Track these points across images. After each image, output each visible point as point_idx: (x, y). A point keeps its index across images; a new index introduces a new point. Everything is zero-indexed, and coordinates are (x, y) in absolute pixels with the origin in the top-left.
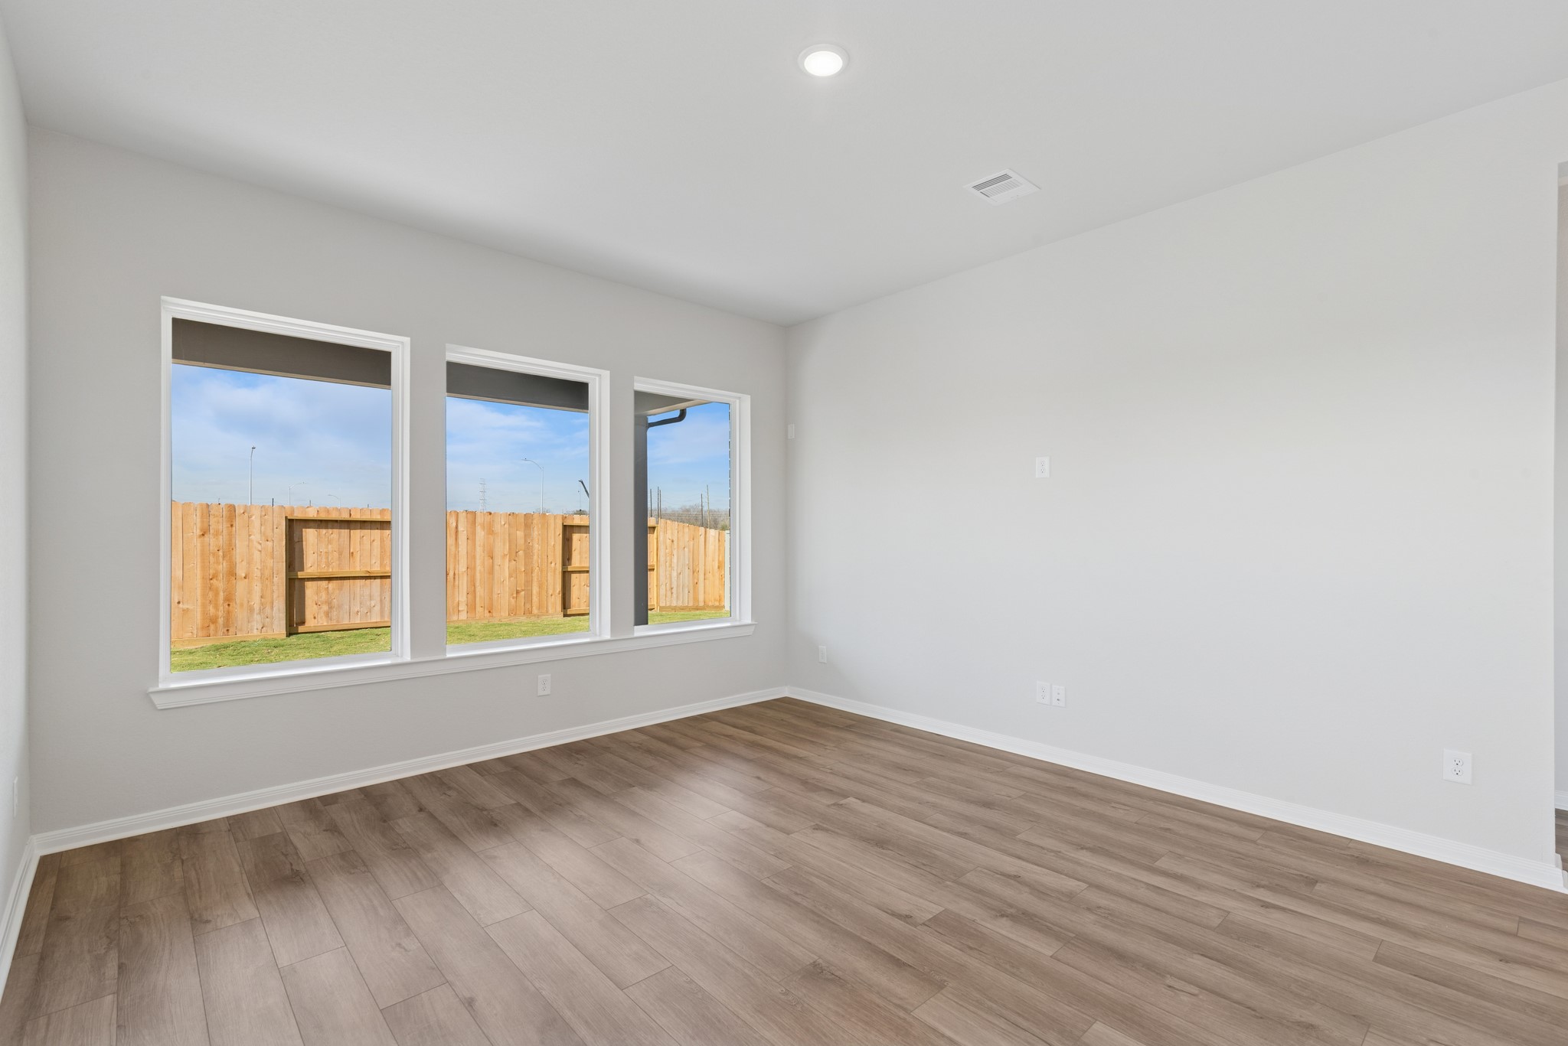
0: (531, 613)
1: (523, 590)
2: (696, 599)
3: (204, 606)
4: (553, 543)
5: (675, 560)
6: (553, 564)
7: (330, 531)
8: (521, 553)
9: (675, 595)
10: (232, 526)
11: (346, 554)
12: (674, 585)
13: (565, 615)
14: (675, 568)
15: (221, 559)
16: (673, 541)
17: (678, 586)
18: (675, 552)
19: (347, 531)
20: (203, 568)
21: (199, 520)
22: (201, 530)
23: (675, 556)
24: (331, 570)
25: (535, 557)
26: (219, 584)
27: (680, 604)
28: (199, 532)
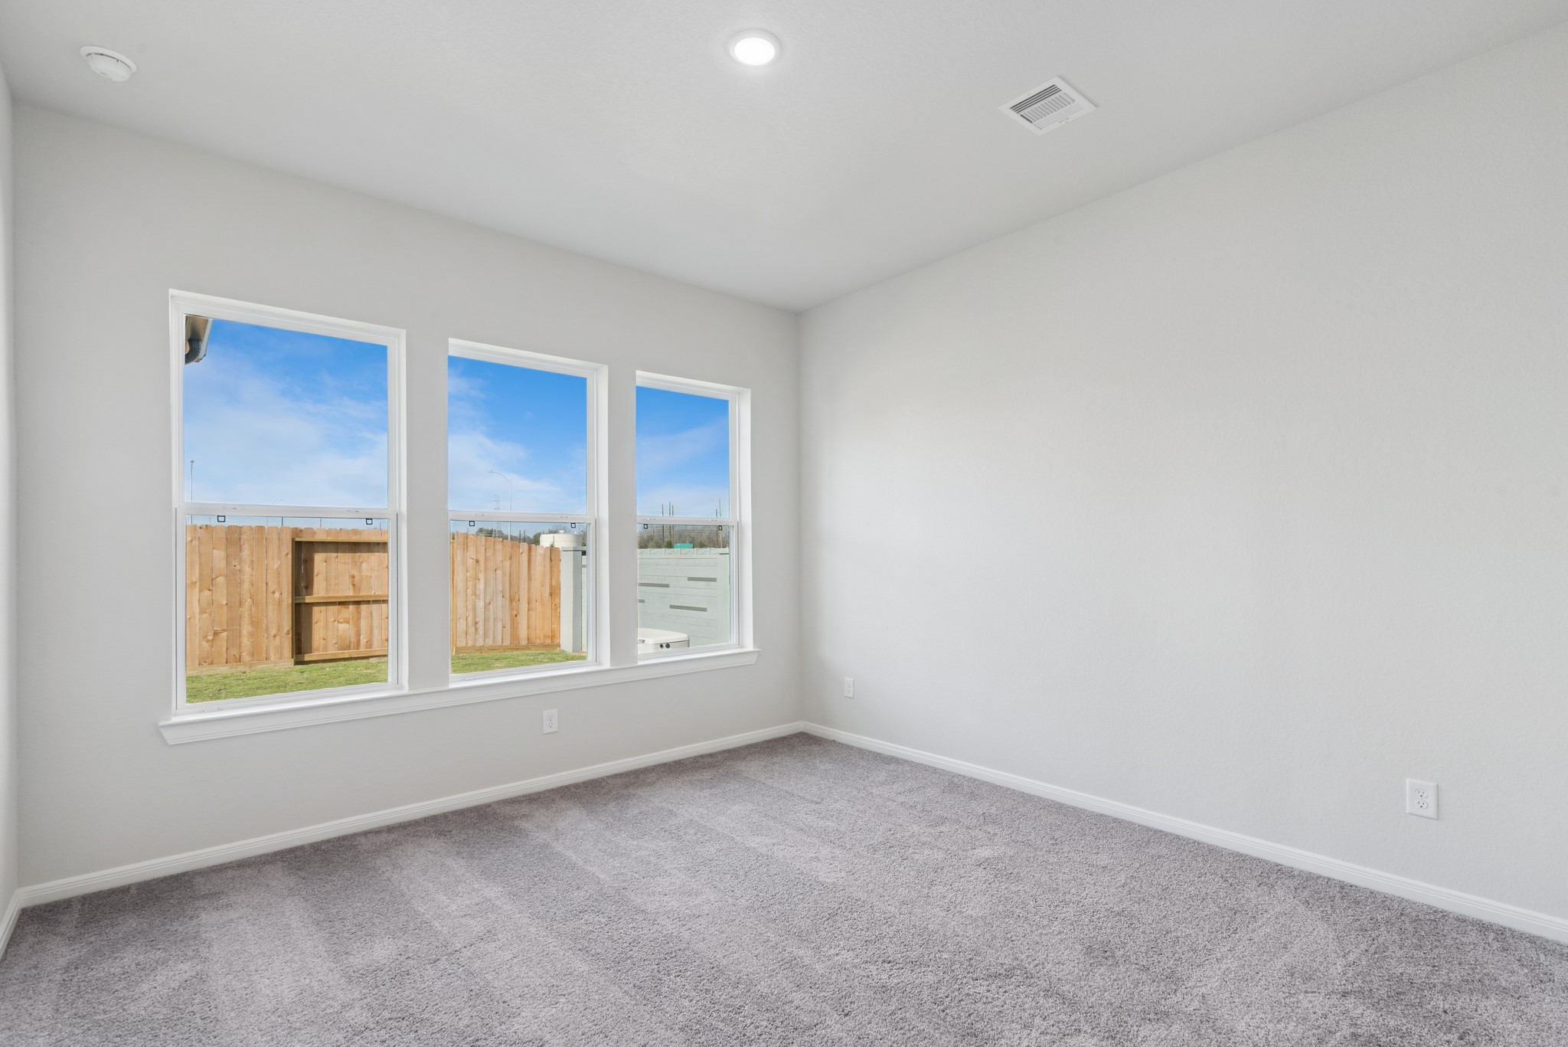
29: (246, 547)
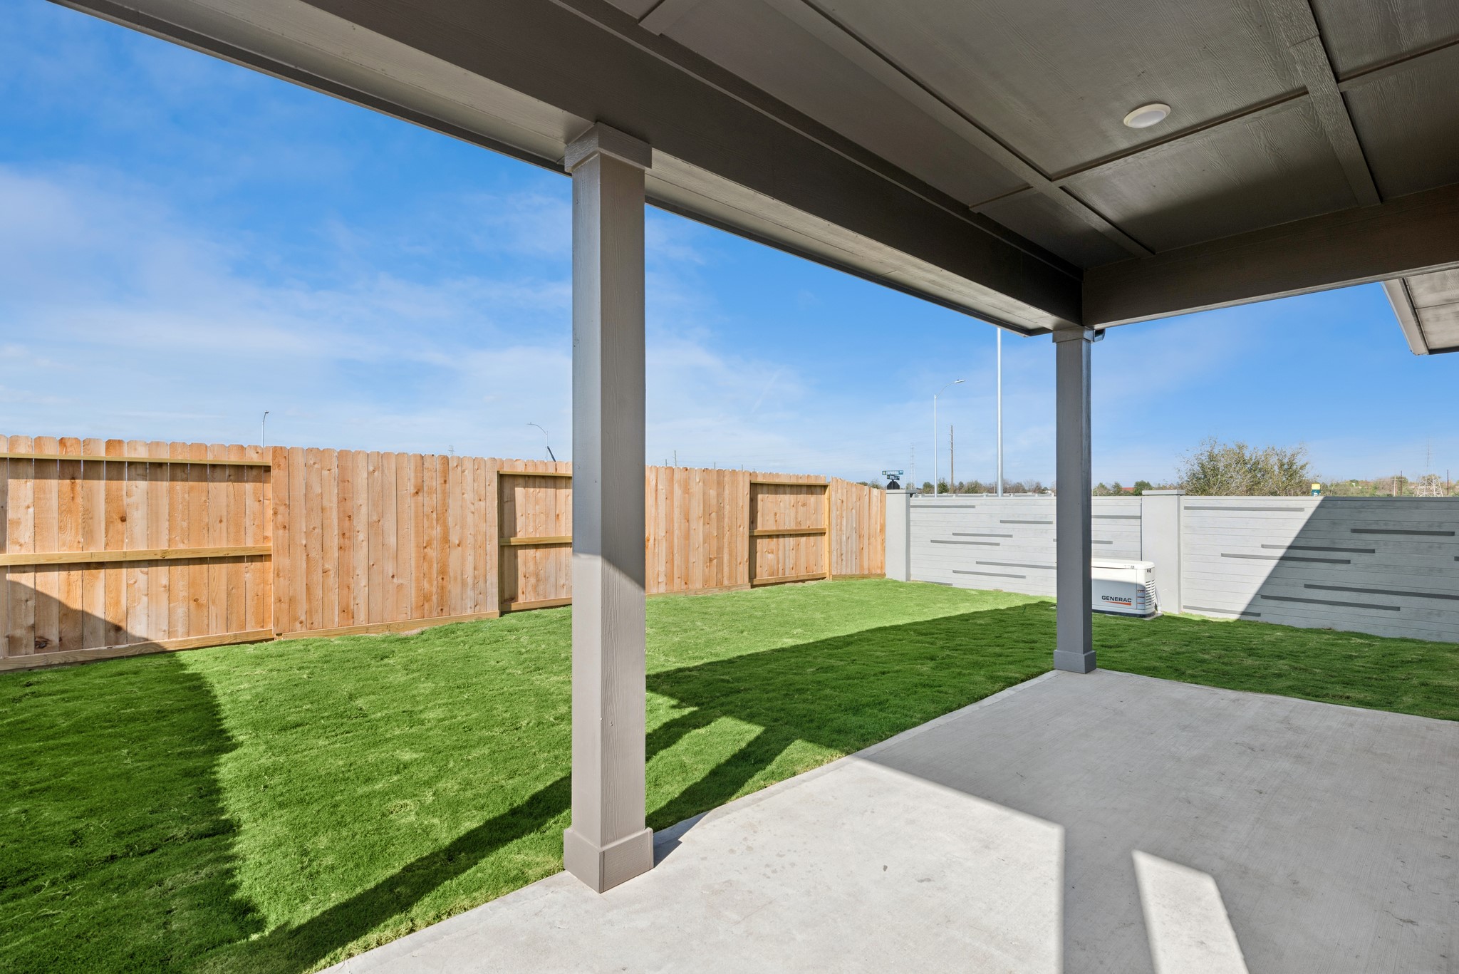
0: (722, 584)
1: (715, 558)
2: (862, 567)
3: (418, 580)
4: (741, 504)
5: (844, 523)
6: (741, 528)
7: (538, 490)
8: (714, 515)
9: (844, 563)
10: (445, 481)
11: (552, 516)
12: (844, 552)
13: (753, 586)
14: (845, 533)
15: (435, 522)
16: (842, 502)
17: (847, 552)
18: (844, 514)
19: (553, 490)
20: (417, 533)
21: (412, 475)
22: (415, 487)
23: (845, 519)
24: (538, 536)
25: (726, 520)
26: (432, 553)
27: (849, 572)
28: (413, 491)
29: (727, 487)
